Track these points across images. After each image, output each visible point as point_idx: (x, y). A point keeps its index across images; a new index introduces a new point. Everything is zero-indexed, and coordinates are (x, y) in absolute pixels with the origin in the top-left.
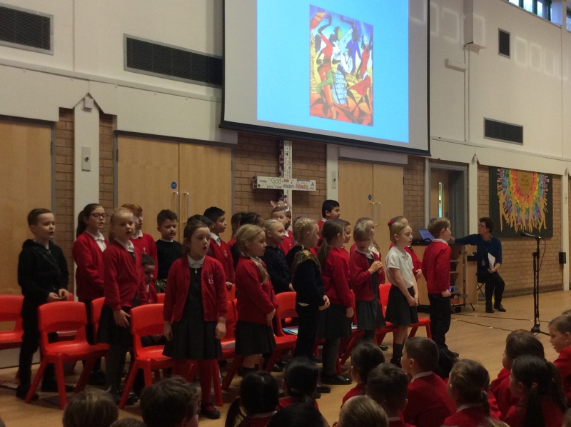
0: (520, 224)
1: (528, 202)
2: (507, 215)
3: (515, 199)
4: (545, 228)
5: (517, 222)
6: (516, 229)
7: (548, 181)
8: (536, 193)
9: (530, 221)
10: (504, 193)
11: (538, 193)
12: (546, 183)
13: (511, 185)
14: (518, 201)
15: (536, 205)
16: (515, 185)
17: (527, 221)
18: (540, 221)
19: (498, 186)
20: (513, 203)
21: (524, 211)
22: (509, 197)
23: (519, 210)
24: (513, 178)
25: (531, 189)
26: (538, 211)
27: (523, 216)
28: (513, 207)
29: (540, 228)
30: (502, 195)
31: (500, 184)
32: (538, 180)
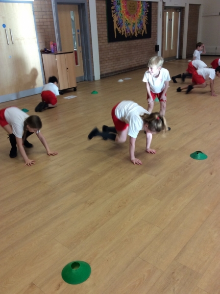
0: (128, 32)
1: (134, 19)
2: (120, 28)
3: (125, 18)
4: (146, 33)
5: (127, 31)
6: (126, 36)
7: (149, 6)
8: (140, 14)
9: (136, 30)
10: (117, 15)
11: (141, 14)
12: (147, 7)
13: (122, 9)
14: (127, 19)
15: (140, 20)
16: (125, 9)
17: (134, 31)
18: (143, 29)
19: (112, 11)
20: (124, 21)
21: (132, 25)
22: (121, 17)
23: (128, 25)
24: (123, 6)
25: (137, 12)
26: (142, 24)
27: (131, 28)
28: (124, 23)
29: (142, 34)
30: (115, 16)
31: (113, 10)
32: (141, 5)
